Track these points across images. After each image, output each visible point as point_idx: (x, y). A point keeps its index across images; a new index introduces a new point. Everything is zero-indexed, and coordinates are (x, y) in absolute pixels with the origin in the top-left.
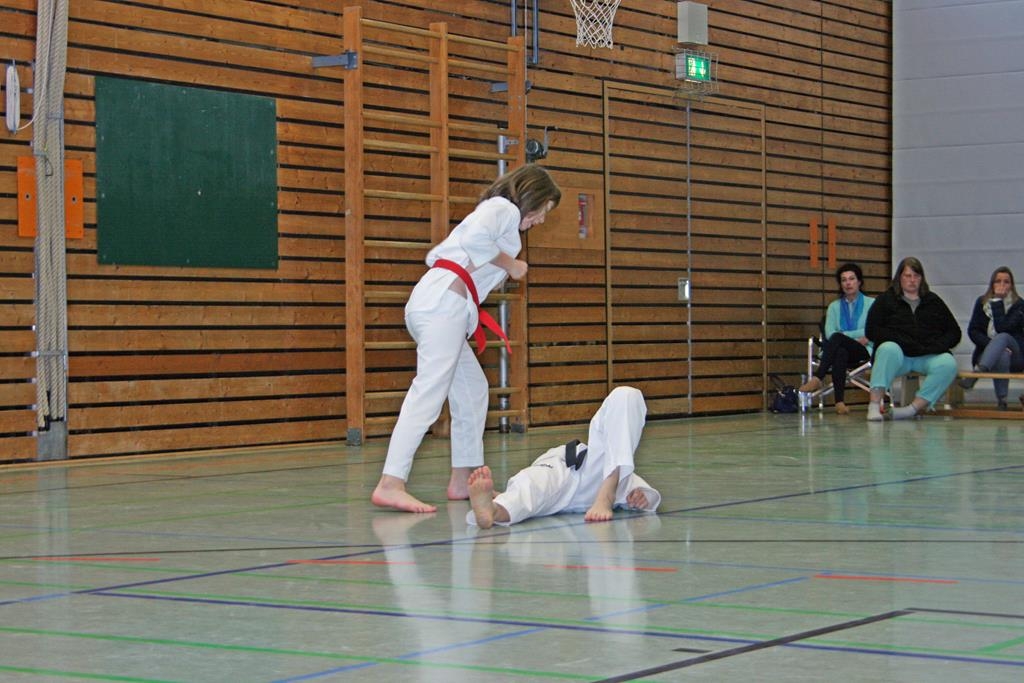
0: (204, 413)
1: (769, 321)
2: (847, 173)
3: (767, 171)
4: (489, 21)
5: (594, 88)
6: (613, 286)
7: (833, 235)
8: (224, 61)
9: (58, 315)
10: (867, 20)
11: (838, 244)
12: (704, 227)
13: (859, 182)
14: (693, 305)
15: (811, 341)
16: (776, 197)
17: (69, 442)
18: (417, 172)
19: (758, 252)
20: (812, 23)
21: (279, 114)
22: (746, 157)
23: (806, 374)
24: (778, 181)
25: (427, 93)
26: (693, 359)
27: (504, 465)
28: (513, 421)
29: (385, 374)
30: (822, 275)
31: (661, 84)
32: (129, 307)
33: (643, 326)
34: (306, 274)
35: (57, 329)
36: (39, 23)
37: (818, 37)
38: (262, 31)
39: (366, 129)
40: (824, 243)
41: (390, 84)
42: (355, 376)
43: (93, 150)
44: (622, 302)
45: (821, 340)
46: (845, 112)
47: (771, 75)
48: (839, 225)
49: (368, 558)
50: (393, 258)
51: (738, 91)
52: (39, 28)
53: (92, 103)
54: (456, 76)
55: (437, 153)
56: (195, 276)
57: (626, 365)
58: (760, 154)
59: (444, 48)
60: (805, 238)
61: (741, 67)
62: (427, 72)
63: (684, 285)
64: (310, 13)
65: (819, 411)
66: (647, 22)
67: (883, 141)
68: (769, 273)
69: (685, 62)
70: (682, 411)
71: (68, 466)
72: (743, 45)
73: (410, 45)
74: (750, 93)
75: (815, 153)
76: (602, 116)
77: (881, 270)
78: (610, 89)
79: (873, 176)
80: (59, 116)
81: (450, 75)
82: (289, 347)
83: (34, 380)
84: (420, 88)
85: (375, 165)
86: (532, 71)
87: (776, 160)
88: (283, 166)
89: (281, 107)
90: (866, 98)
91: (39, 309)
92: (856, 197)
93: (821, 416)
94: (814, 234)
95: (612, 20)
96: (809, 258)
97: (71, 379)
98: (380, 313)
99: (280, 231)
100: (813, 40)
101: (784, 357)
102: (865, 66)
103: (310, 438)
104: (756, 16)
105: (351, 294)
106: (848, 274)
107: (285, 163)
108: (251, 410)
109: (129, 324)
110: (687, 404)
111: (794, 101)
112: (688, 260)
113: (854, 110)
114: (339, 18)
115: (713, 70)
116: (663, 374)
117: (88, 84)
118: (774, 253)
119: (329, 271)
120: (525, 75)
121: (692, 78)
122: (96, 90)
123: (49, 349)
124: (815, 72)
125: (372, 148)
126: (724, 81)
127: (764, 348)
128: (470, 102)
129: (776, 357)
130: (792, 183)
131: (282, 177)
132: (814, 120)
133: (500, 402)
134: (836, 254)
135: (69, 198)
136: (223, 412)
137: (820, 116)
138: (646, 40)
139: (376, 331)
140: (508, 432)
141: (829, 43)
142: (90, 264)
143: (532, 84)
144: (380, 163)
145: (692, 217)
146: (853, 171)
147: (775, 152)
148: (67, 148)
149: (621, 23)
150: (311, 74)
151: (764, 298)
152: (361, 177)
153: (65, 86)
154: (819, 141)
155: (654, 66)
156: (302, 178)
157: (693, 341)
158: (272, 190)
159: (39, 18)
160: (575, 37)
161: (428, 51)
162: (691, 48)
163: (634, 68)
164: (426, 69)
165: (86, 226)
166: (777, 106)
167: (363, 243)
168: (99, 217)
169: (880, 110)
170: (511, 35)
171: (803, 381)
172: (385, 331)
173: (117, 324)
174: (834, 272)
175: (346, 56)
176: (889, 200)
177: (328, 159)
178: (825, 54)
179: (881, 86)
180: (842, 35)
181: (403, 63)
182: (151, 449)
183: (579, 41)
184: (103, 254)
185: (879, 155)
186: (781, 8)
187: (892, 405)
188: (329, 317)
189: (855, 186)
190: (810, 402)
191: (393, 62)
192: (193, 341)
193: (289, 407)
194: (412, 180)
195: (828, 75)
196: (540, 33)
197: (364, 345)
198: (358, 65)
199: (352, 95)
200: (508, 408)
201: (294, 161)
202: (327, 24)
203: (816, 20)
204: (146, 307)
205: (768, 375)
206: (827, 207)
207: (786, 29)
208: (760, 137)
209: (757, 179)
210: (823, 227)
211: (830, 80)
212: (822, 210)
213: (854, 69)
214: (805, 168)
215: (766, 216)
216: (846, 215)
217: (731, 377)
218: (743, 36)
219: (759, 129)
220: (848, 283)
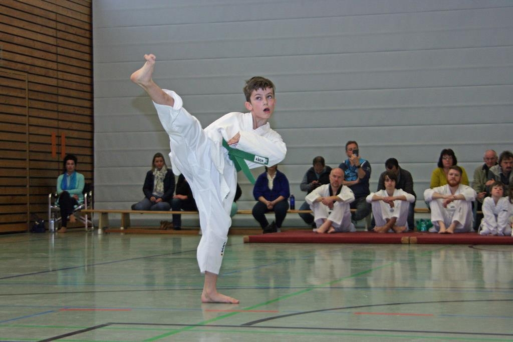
1: (31, 185)
2: (71, 109)
3: (29, 108)
7: (64, 141)
10: (79, 32)
11: (66, 146)
13: (77, 114)
15: (50, 196)
16: (34, 121)
19: (24, 149)
22: (18, 99)
23: (48, 212)
24: (34, 113)
30: (58, 162)
37: (55, 39)
40: (59, 145)
46: (68, 78)
47: (30, 58)
48: (67, 136)
51: (13, 65)
58: (25, 98)
60: (50, 143)
61: (15, 53)
67: (89, 94)
68: (30, 160)
72: (15, 42)
74: (19, 66)
75: (54, 99)
77: (88, 160)
79: (84, 112)
87: (33, 102)
90: (80, 71)
92: (75, 122)
94: (54, 141)
96: (51, 153)
100: (52, 41)
101: (38, 204)
102: (79, 55)
104: (22, 27)
106: (70, 161)
111: (43, 72)
113: (74, 78)
118: (33, 150)
124: (53, 57)
126: (6, 60)
127: (27, 199)
129: (34, 204)
130: (42, 114)
132: (54, 82)
134: (65, 151)
137: (56, 80)
141: (60, 42)
146: (74, 108)
147: (33, 98)
151: (28, 173)
154: (56, 93)
166: (34, 74)
169: (87, 78)
176: (92, 124)
178: (58, 48)
179: (88, 66)
180: (67, 38)
185: (87, 101)
186: (36, 24)
187: (93, 228)
189: (75, 116)
195: (61, 59)
203: (53, 30)
205: (30, 213)
206: (61, 127)
207: (38, 34)
208: (25, 89)
209: (24, 111)
210: (59, 137)
211: (61, 62)
212: (58, 128)
213: (74, 57)
214: (49, 106)
215: (29, 131)
216: (70, 131)
217: (11, 214)
218: (16, 37)
219: (25, 85)
220: (71, 165)
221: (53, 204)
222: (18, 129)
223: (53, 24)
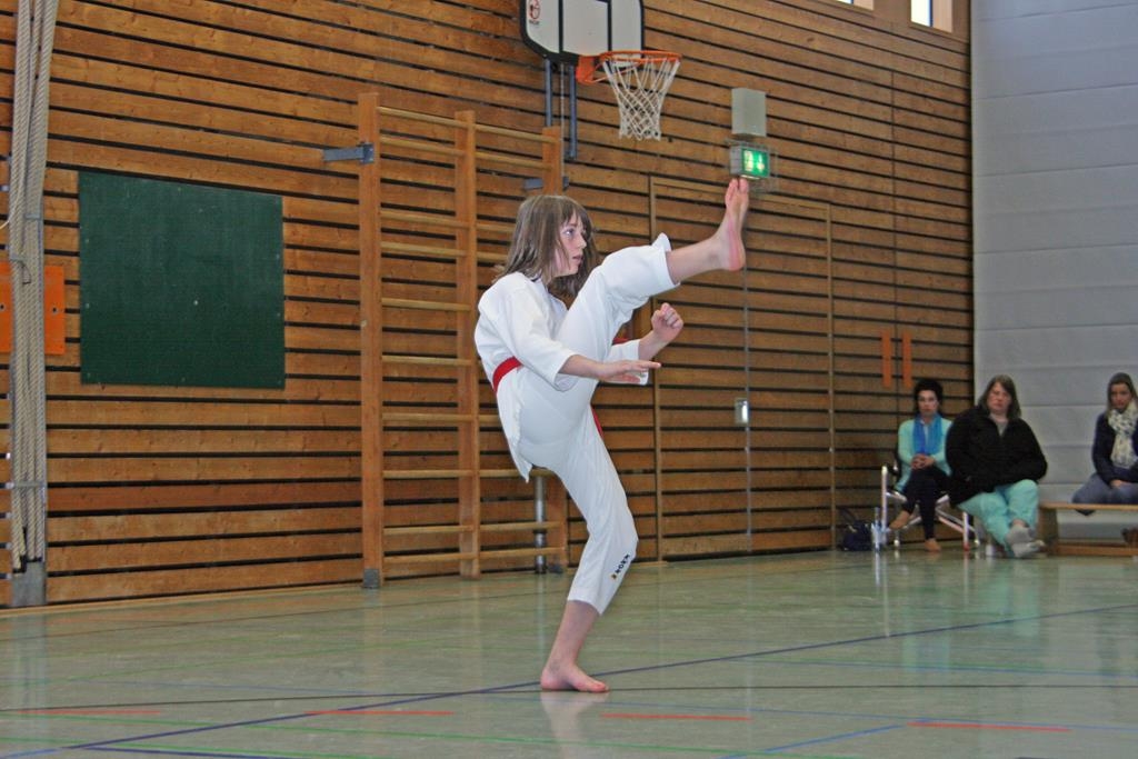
0: (203, 552)
1: (838, 447)
2: (922, 280)
3: (835, 279)
4: (522, 110)
5: (640, 184)
6: (662, 408)
7: (909, 351)
8: (224, 155)
9: (36, 440)
10: (941, 108)
11: (914, 360)
12: (763, 341)
13: (937, 290)
14: (752, 429)
15: (885, 470)
16: (844, 308)
17: (48, 586)
18: (441, 279)
19: (824, 369)
20: (882, 113)
21: (285, 214)
22: (811, 263)
23: (880, 506)
24: (845, 289)
25: (452, 190)
26: (753, 490)
27: (540, 608)
28: (550, 560)
29: (405, 508)
30: (897, 395)
31: (714, 180)
32: (117, 432)
33: (697, 453)
34: (316, 395)
35: (35, 457)
36: (16, 111)
37: (890, 127)
38: (266, 121)
39: (384, 230)
40: (897, 359)
41: (410, 180)
42: (371, 511)
43: (76, 254)
44: (673, 425)
45: (895, 468)
46: (919, 212)
47: (835, 171)
48: (916, 339)
49: (398, 708)
50: (415, 376)
51: (800, 189)
52: (16, 117)
53: (75, 201)
54: (485, 172)
55: (464, 258)
56: (191, 396)
57: (678, 497)
58: (824, 258)
59: (471, 140)
60: (878, 354)
61: (803, 161)
62: (451, 166)
63: (741, 407)
64: (322, 101)
65: (894, 549)
66: (698, 111)
67: (962, 244)
68: (837, 393)
69: (739, 157)
70: (741, 549)
71: (47, 612)
72: (804, 138)
73: (432, 137)
74: (813, 190)
75: (887, 258)
76: (648, 217)
77: (962, 390)
78: (658, 186)
79: (952, 284)
80: (38, 216)
81: (478, 171)
82: (298, 477)
83: (8, 515)
84: (445, 185)
85: (394, 272)
86: (570, 167)
87: (842, 266)
88: (290, 272)
89: (288, 205)
90: (946, 196)
91: (14, 435)
92: (933, 308)
93: (897, 554)
94: (888, 349)
95: (660, 108)
96: (880, 376)
97: (51, 514)
98: (401, 439)
99: (288, 345)
100: (883, 132)
101: (855, 487)
102: (941, 160)
103: (321, 580)
104: (818, 104)
105: (367, 417)
106: (927, 394)
107: (293, 269)
108: (254, 548)
109: (117, 451)
110: (745, 542)
111: (864, 199)
112: (745, 379)
113: (931, 210)
114: (354, 107)
115: (772, 165)
116: (719, 507)
117: (70, 180)
118: (840, 370)
119: (343, 392)
120: (563, 171)
121: (750, 174)
122: (80, 186)
123: (25, 480)
124: (886, 167)
125: (389, 252)
126: (784, 177)
127: (831, 478)
128: (499, 200)
129: (846, 488)
130: (861, 291)
131: (290, 285)
132: (886, 221)
133: (535, 539)
134: (913, 371)
135: (49, 309)
136: (223, 550)
137: (891, 216)
138: (697, 131)
139: (395, 459)
140: (544, 573)
141: (901, 134)
142: (72, 385)
143: (569, 181)
144: (400, 269)
145: (750, 329)
146: (930, 278)
147: (843, 257)
148: (47, 252)
149: (670, 111)
150: (322, 169)
151: (831, 422)
152: (378, 282)
153: (45, 182)
154: (891, 245)
155: (707, 160)
156: (312, 286)
157: (752, 470)
158: (279, 299)
159: (16, 106)
160: (618, 127)
161: (453, 143)
162: (747, 140)
163: (684, 163)
164: (451, 162)
165: (68, 340)
166: (844, 206)
167: (381, 358)
168: (82, 329)
169: (958, 209)
170: (546, 125)
171: (877, 515)
172: (405, 459)
173: (103, 451)
174: (910, 392)
175: (362, 148)
176: (970, 311)
177: (342, 265)
178: (898, 147)
179: (961, 185)
180: (915, 125)
181: (425, 157)
182: (141, 593)
183: (623, 132)
184: (87, 372)
185: (958, 261)
186: (848, 96)
187: (977, 542)
188: (342, 443)
189: (931, 294)
190: (884, 539)
191: (415, 157)
192: (190, 471)
193: (298, 545)
194: (435, 289)
195: (901, 171)
196: (579, 123)
197: (382, 474)
198: (375, 158)
199: (368, 192)
200: (545, 545)
201: (302, 266)
202: (340, 113)
203: (886, 108)
204: (135, 432)
205: (837, 507)
206: (901, 319)
207: (854, 118)
208: (824, 239)
209: (824, 287)
210: (897, 341)
211: (903, 177)
212: (896, 322)
213: (929, 164)
214: (877, 274)
215: (833, 329)
216: (922, 328)
217: (795, 510)
218: (806, 127)
219: (826, 232)
220: (927, 403)
221: (891, 489)
222: (812, 325)
223: (885, 96)
